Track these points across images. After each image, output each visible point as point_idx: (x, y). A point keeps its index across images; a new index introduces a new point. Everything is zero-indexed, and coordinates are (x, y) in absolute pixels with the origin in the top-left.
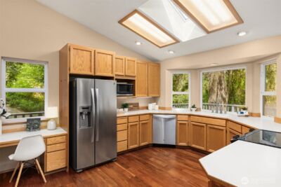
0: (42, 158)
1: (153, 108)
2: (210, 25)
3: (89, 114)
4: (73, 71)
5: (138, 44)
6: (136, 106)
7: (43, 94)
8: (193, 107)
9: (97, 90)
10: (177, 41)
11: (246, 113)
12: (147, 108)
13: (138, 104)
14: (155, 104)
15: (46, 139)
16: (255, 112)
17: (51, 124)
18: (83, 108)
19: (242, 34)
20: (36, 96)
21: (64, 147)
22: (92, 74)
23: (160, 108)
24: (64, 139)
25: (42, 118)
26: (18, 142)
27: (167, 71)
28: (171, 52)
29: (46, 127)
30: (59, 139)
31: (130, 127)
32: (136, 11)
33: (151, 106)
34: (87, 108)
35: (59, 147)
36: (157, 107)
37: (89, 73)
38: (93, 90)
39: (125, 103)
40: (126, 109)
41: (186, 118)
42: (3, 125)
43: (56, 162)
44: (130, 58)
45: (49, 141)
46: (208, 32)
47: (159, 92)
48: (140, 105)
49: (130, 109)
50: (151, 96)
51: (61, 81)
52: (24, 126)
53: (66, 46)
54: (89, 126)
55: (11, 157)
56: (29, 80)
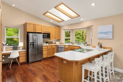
0: (18, 58)
1: (58, 43)
2: (72, 16)
3: (33, 45)
4: (28, 31)
5: (51, 21)
6: (52, 43)
7: (18, 38)
8: (72, 43)
9: (36, 37)
10: (63, 21)
11: (86, 44)
12: (56, 43)
13: (52, 42)
14: (58, 42)
15: (19, 52)
16: (89, 44)
17: (21, 48)
18: (31, 43)
19: (82, 19)
20: (15, 39)
21: (25, 55)
22: (34, 32)
23: (60, 43)
24: (25, 53)
25: (18, 46)
26: (11, 53)
27: (63, 30)
28: (63, 24)
29: (19, 49)
30: (23, 53)
31: (48, 50)
32: (47, 12)
33: (57, 43)
34: (33, 43)
35: (23, 55)
36: (59, 43)
37: (33, 31)
38: (34, 37)
39: (47, 41)
40: (48, 44)
41: (68, 47)
42: (6, 48)
43: (23, 60)
44: (48, 26)
45: (20, 53)
46: (72, 18)
47: (60, 38)
48: (53, 42)
49: (49, 44)
50: (57, 39)
51: (24, 34)
52: (12, 49)
53: (26, 23)
54: (33, 48)
55: (9, 57)
56: (12, 33)
